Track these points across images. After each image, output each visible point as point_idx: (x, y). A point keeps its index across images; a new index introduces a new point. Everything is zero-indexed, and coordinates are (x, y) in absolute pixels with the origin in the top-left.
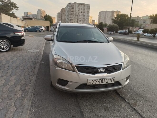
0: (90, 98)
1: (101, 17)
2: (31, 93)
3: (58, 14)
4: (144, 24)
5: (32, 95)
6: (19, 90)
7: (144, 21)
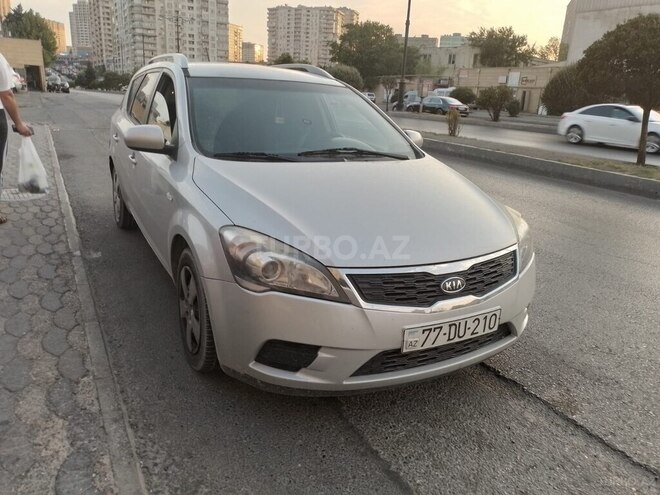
0: (393, 403)
1: (281, 33)
2: (116, 421)
3: (74, 5)
4: (451, 66)
5: (125, 430)
6: (48, 418)
7: (450, 56)
